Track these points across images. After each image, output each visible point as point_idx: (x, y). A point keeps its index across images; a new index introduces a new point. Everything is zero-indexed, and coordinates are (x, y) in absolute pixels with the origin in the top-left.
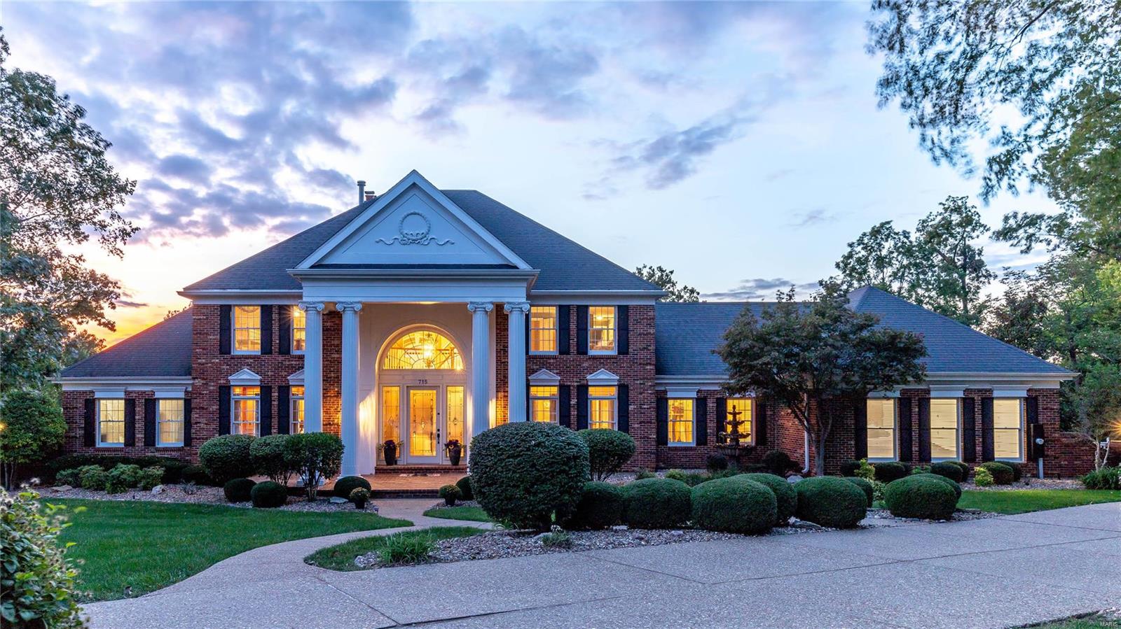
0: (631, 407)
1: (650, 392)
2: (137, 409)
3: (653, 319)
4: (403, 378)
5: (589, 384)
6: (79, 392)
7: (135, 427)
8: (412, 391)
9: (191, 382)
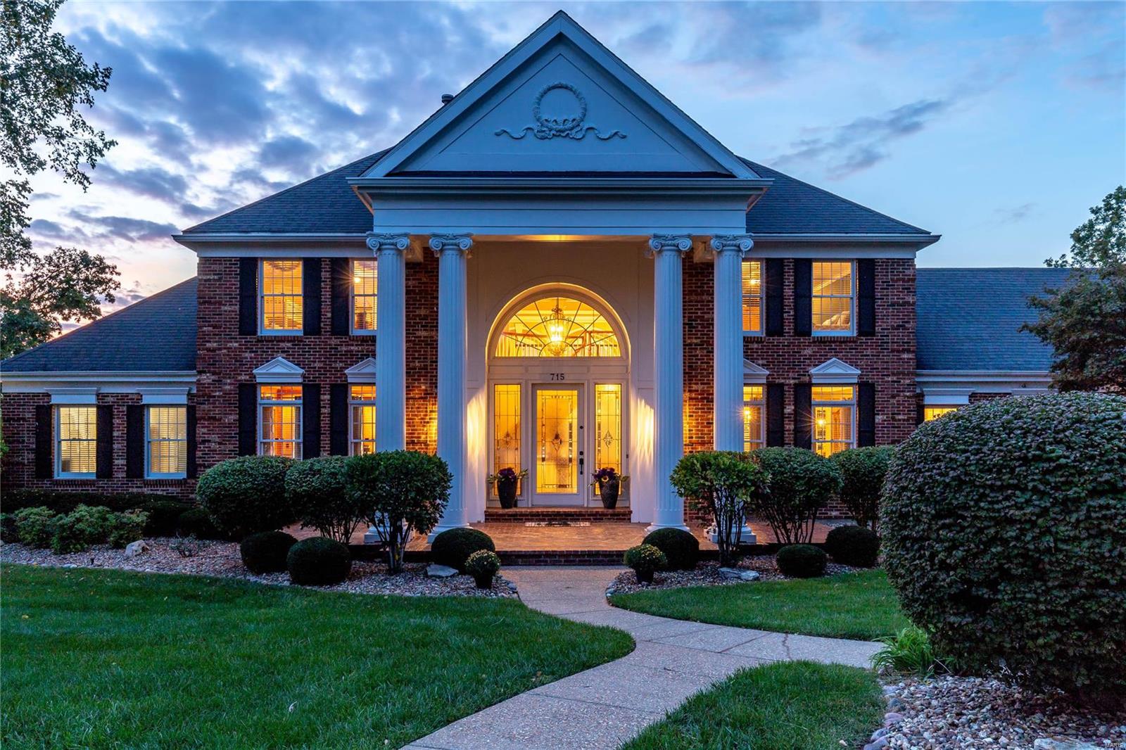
0: (879, 419)
1: (908, 394)
2: (116, 421)
3: (913, 280)
4: (527, 371)
5: (814, 381)
6: (27, 395)
7: (112, 449)
8: (539, 392)
9: (194, 380)
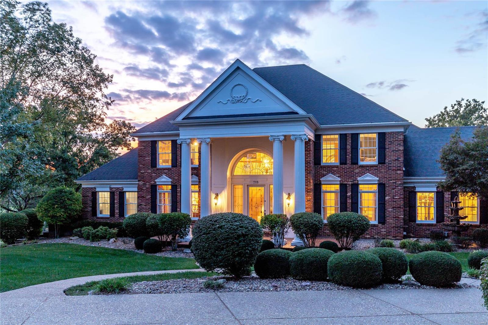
0: (387, 198)
1: (400, 188)
2: (116, 197)
3: (403, 140)
4: (245, 180)
5: (359, 183)
6: (89, 188)
7: (114, 207)
8: (250, 188)
9: (137, 183)
